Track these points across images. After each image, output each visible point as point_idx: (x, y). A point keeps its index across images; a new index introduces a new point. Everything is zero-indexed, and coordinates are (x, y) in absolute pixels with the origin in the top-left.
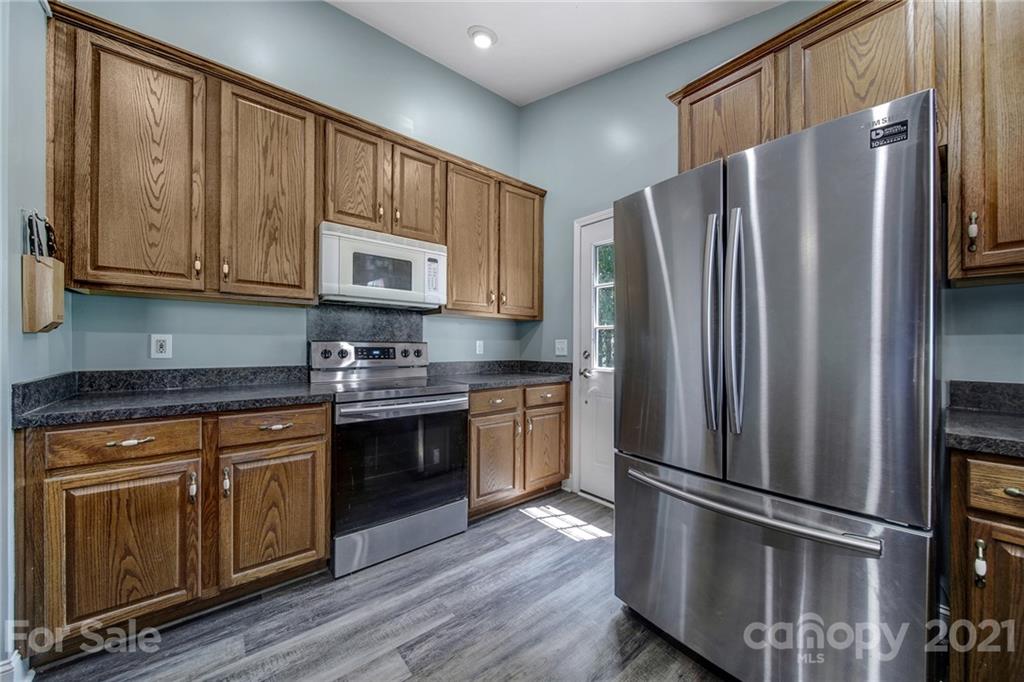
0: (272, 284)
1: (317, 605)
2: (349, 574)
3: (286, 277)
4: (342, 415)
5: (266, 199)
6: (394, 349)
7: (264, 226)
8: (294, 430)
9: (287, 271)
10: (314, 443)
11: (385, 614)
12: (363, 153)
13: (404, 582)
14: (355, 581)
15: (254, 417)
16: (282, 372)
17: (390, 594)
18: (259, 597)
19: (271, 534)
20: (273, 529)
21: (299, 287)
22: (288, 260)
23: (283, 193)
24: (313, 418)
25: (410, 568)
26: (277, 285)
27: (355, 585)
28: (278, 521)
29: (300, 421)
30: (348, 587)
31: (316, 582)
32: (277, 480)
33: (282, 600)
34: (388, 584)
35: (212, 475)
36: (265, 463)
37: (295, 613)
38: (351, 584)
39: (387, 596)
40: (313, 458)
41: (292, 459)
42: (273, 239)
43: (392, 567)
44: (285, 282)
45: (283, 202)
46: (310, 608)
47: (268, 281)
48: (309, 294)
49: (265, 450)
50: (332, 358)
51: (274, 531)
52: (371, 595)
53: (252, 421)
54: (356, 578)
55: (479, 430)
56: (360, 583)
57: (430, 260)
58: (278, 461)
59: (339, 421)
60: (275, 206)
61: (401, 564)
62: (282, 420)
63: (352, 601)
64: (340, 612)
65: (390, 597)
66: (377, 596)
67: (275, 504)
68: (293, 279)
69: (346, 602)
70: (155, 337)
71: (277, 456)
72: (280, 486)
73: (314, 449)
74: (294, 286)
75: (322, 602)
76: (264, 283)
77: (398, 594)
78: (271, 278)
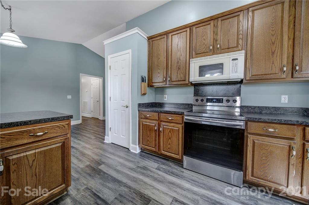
0: (178, 81)
1: (174, 170)
2: (187, 169)
3: (182, 79)
4: (186, 119)
5: (178, 59)
6: (223, 99)
7: (177, 66)
8: (174, 120)
9: (182, 77)
10: (179, 125)
11: (182, 186)
12: (205, 30)
13: (197, 183)
14: (187, 172)
15: (167, 115)
16: (187, 105)
17: (190, 183)
18: (168, 160)
19: (169, 145)
20: (169, 144)
21: (185, 81)
22: (182, 74)
23: (181, 55)
24: (178, 118)
25: (204, 182)
26: (180, 81)
27: (186, 173)
28: (171, 143)
29: (176, 118)
30: (184, 172)
31: (180, 165)
32: (171, 132)
33: (171, 164)
34: (193, 180)
35: (159, 126)
36: (168, 127)
37: (169, 168)
38: (185, 172)
39: (188, 182)
40: (179, 129)
41: (174, 128)
42: (179, 69)
43: (199, 177)
44: (181, 80)
45: (181, 58)
46: (172, 170)
47: (177, 80)
48: (187, 83)
49: (169, 124)
50: (199, 102)
51: (170, 145)
52: (186, 179)
53: (166, 116)
54: (188, 172)
55: (254, 143)
56: (187, 174)
57: (233, 60)
58: (171, 128)
59: (185, 120)
60: (179, 60)
61: (202, 178)
62: (172, 117)
63: (181, 176)
64: (176, 176)
65: (189, 184)
66: (186, 180)
67: (170, 138)
68: (183, 79)
69: (179, 175)
70: (164, 96)
71: (170, 126)
72: (171, 134)
73: (179, 127)
74: (184, 81)
75: (176, 171)
76: (177, 81)
77: (192, 185)
78: (178, 79)
